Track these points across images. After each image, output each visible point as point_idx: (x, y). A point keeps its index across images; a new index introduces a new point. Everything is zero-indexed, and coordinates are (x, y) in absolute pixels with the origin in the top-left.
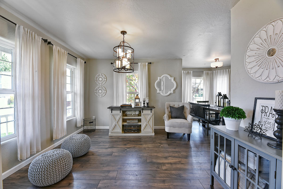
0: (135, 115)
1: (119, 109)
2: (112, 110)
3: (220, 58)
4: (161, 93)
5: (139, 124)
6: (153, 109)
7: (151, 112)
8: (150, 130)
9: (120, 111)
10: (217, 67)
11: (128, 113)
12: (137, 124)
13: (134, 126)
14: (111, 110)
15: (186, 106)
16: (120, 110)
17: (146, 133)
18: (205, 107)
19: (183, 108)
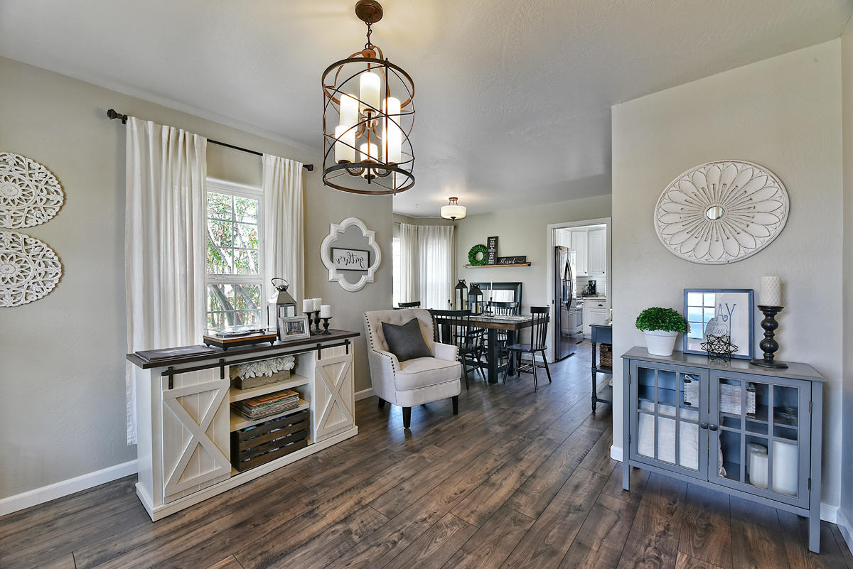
0: (278, 377)
1: (217, 361)
2: (170, 374)
3: (462, 197)
4: (340, 282)
5: (302, 407)
6: (350, 339)
7: (347, 353)
8: (345, 419)
9: (222, 370)
10: (453, 218)
11: (249, 372)
12: (295, 410)
13: (281, 423)
14: (163, 374)
15: (421, 319)
16: (222, 364)
17: (331, 435)
18: (448, 317)
19: (415, 324)
